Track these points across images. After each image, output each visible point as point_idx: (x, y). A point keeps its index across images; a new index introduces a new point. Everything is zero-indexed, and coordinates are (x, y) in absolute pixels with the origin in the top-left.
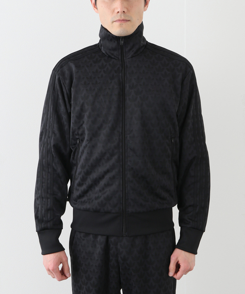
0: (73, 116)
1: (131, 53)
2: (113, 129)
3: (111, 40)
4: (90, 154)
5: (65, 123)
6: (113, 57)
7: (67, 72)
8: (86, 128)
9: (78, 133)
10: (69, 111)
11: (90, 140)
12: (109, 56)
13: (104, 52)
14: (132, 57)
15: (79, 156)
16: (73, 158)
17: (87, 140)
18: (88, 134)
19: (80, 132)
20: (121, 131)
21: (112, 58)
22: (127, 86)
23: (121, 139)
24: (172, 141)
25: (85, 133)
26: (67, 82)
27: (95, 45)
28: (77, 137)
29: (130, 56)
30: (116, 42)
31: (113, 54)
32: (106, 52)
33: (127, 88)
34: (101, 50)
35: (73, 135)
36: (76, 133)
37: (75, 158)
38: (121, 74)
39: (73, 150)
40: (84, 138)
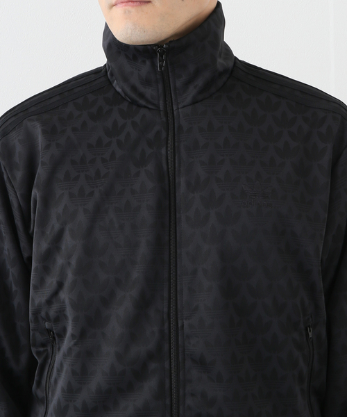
0: (36, 268)
1: (192, 92)
2: (143, 304)
3: (135, 58)
4: (81, 374)
5: (14, 288)
6: (142, 102)
7: (19, 150)
8: (67, 301)
9: (47, 314)
10: (26, 255)
11: (81, 336)
12: (133, 102)
13: (119, 89)
14: (194, 102)
15: (53, 380)
16: (39, 383)
17: (73, 336)
18: (76, 320)
19: (52, 313)
20: (166, 310)
21: (139, 106)
22: (182, 181)
23: (167, 331)
24: (307, 335)
25: (65, 317)
26: (19, 174)
27: (97, 72)
28: (47, 325)
29: (189, 99)
30: (148, 63)
31: (142, 96)
32: (123, 91)
33: (182, 189)
34: (110, 83)
35: (36, 319)
36: (43, 314)
37: (43, 382)
38: (163, 151)
39: (39, 361)
40: (65, 330)
